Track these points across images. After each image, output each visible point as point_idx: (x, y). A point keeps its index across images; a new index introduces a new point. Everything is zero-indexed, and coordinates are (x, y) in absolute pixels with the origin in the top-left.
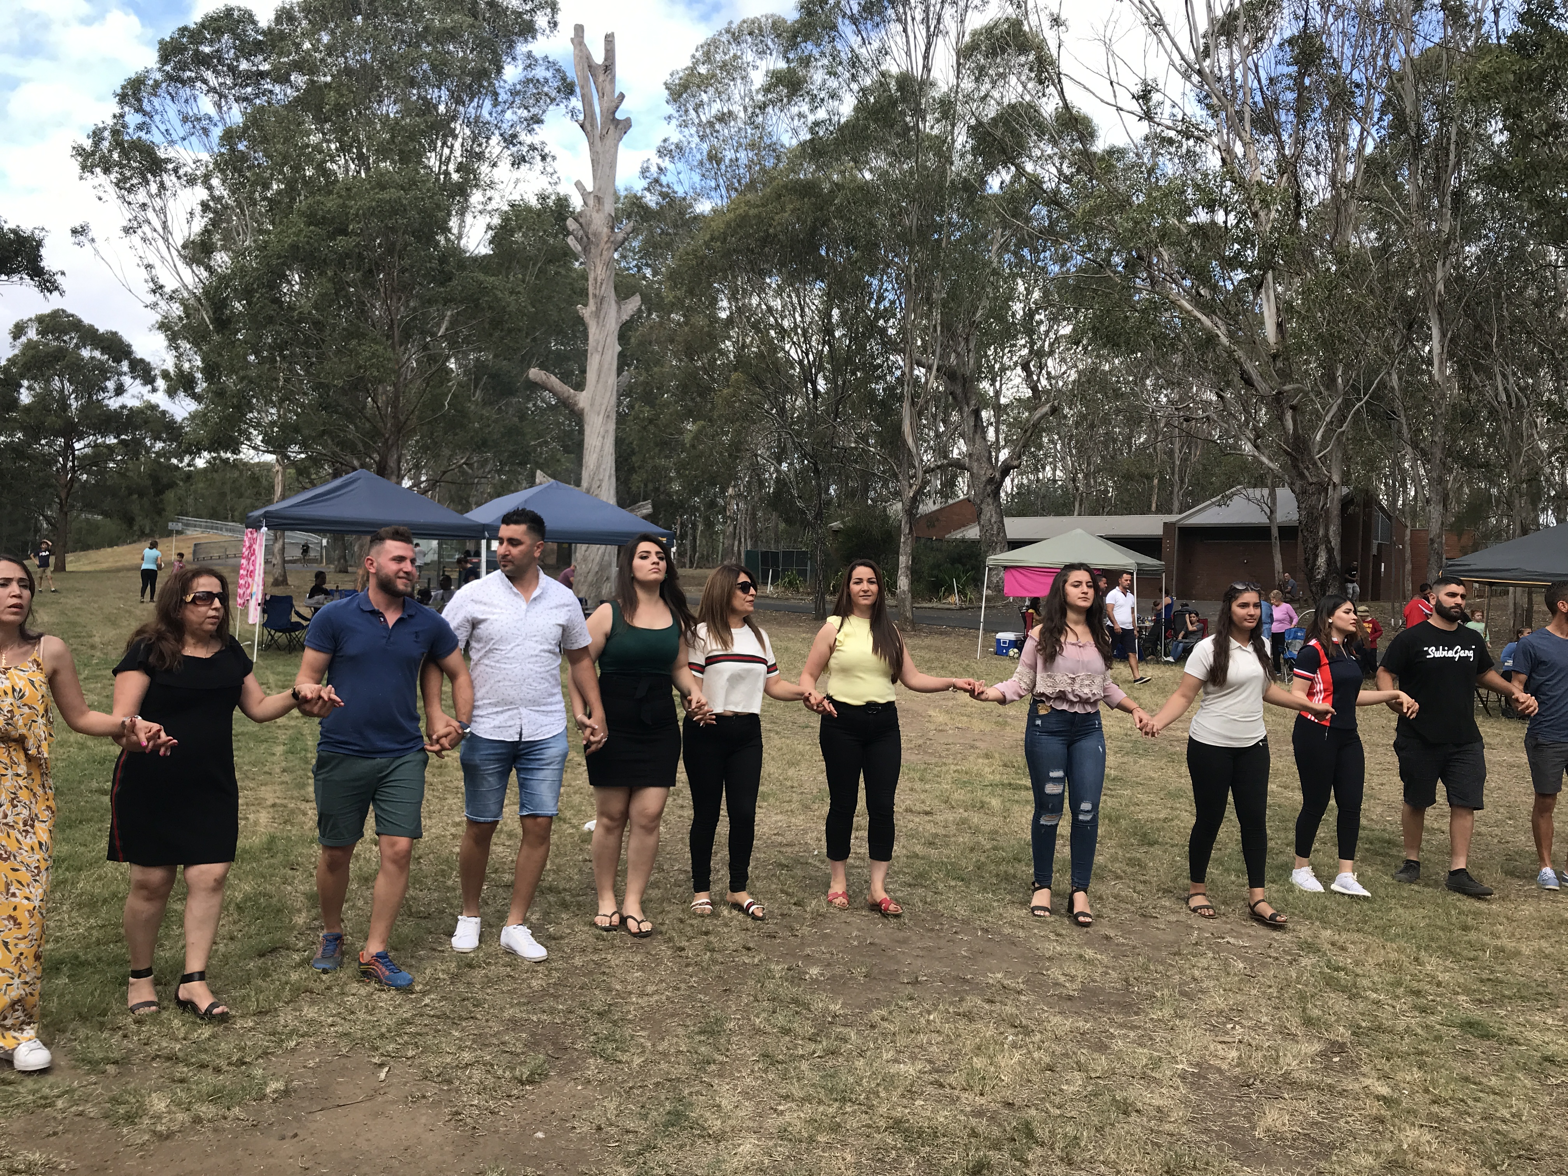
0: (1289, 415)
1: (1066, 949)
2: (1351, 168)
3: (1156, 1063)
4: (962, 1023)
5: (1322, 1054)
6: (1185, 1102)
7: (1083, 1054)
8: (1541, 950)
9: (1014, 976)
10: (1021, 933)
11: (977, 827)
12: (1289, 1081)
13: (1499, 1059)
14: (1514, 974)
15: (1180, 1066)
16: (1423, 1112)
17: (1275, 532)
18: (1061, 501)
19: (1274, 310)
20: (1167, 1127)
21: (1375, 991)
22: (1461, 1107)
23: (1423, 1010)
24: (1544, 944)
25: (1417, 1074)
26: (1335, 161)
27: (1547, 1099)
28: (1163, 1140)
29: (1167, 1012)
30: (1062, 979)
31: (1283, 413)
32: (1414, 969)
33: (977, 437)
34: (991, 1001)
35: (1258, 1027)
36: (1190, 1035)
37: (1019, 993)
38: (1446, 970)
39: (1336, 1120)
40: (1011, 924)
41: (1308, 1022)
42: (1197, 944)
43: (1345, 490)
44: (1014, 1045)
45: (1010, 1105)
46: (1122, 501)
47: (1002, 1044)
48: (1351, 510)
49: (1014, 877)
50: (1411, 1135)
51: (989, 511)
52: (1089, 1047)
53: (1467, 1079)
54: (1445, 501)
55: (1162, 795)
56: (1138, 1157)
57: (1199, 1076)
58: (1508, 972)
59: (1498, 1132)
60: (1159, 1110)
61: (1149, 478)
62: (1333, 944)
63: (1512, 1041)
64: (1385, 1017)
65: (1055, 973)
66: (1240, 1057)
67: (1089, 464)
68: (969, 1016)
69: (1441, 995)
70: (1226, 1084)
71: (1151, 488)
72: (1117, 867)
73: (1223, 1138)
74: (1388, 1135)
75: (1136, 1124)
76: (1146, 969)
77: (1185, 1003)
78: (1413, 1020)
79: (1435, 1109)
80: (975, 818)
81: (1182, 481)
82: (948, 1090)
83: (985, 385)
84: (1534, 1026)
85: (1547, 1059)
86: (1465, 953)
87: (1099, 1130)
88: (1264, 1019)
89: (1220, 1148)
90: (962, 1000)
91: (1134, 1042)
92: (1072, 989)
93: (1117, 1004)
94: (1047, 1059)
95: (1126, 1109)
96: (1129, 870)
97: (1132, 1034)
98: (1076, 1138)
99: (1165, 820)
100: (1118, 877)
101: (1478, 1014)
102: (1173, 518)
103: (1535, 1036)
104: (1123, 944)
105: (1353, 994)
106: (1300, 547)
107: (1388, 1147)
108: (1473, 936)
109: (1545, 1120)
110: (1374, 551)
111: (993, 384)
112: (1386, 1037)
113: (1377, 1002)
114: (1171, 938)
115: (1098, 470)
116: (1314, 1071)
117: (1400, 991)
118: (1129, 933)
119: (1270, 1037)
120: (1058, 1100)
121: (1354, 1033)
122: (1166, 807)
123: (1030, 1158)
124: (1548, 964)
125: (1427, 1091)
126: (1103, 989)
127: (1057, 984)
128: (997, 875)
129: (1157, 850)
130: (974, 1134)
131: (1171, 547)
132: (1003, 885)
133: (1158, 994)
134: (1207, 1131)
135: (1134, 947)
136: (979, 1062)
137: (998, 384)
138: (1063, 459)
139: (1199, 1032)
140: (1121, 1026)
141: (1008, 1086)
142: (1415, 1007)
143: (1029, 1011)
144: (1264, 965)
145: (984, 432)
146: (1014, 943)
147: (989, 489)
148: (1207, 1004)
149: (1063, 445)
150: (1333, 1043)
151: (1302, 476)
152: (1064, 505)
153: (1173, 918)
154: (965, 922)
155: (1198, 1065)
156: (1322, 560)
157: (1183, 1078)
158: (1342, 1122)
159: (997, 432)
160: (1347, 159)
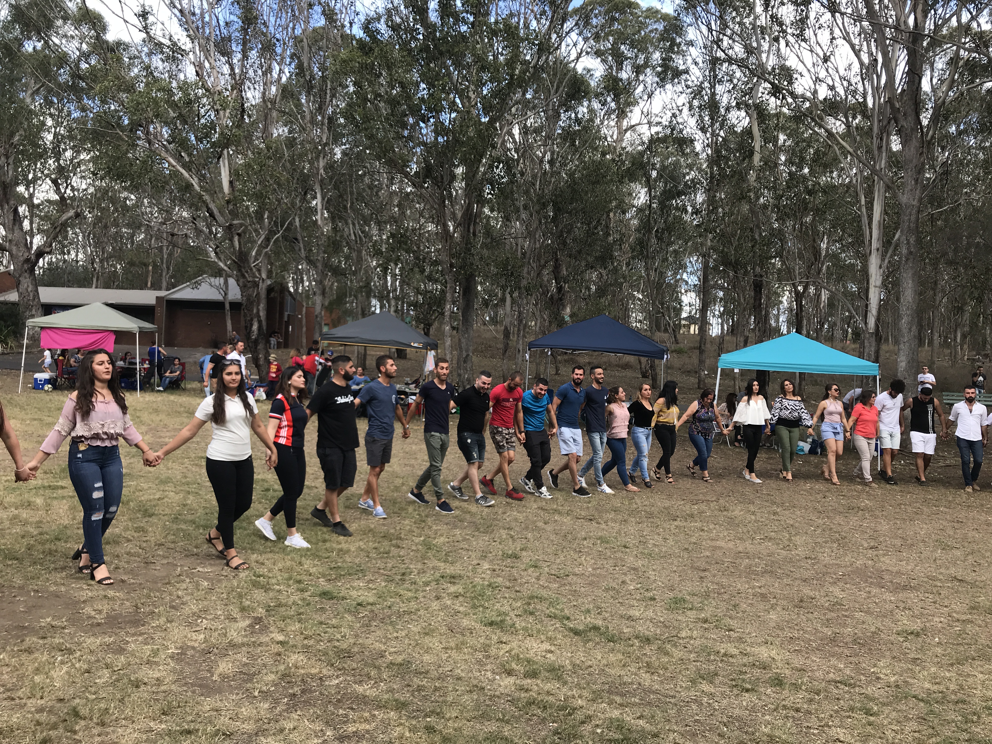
0: (236, 238)
1: (95, 593)
2: (274, 89)
3: (155, 653)
4: (24, 657)
5: (251, 626)
6: (174, 671)
7: (109, 659)
8: (359, 547)
9: (60, 618)
10: (63, 589)
11: (26, 519)
12: (233, 645)
13: (336, 609)
14: (346, 562)
15: (170, 651)
16: (300, 645)
17: (227, 306)
18: (82, 276)
19: (228, 173)
20: (163, 688)
21: (278, 584)
22: (318, 638)
23: (302, 591)
24: (361, 543)
25: (298, 625)
26: (265, 84)
27: (358, 625)
28: (161, 696)
29: (163, 620)
30: (93, 613)
31: (233, 237)
32: (298, 569)
33: (16, 228)
34: (44, 638)
35: (217, 617)
36: (176, 631)
37: (63, 628)
38: (315, 566)
39: (257, 659)
40: (56, 584)
41: (243, 609)
42: (180, 575)
43: (269, 282)
44: (62, 663)
45: (61, 700)
46: (127, 279)
47: (54, 663)
48: (272, 295)
49: (56, 551)
50: (294, 658)
51: (26, 283)
52: (113, 653)
53: (321, 623)
54: (323, 293)
55: (157, 482)
56: (146, 710)
57: (181, 654)
58: (344, 561)
59: (335, 647)
60: (158, 679)
61: (146, 265)
62: (257, 562)
63: (344, 598)
64: (282, 598)
65: (88, 610)
66: (205, 638)
67: (103, 253)
68: (29, 651)
69: (311, 580)
70: (197, 655)
71: (148, 272)
72: (128, 534)
73: (195, 686)
74: (282, 661)
75: (144, 692)
76: (149, 597)
77: (173, 612)
78: (296, 597)
79: (306, 642)
80: (24, 514)
81: (168, 268)
82: (17, 701)
83: (21, 189)
84: (354, 588)
85: (359, 604)
86: (324, 555)
87: (121, 701)
88: (219, 613)
89: (194, 692)
90: (22, 641)
91: (142, 642)
92: (100, 618)
93: (130, 622)
94: (86, 666)
95: (137, 685)
96: (136, 535)
97: (140, 638)
98: (106, 709)
99: (159, 499)
100: (129, 540)
101: (328, 587)
102: (162, 293)
103: (354, 593)
104: (133, 583)
105: (266, 588)
106: (242, 319)
107: (282, 667)
108: (328, 545)
109: (357, 636)
110: (286, 319)
111: (27, 189)
112: (283, 609)
113: (279, 591)
114: (164, 574)
115: (110, 256)
116: (246, 636)
117: (291, 582)
118: (137, 575)
119: (222, 622)
120: (93, 690)
121: (267, 611)
122: (159, 490)
123: (77, 728)
124: (362, 554)
125: (302, 633)
126: (121, 614)
127: (90, 617)
128: (44, 552)
129: (154, 520)
130: (38, 723)
131: (161, 313)
132: (48, 558)
133: (157, 611)
134: (186, 684)
135: (141, 584)
136: (37, 679)
137: (31, 190)
138: (84, 247)
139: (182, 628)
140: (133, 635)
141: (59, 689)
142: (298, 590)
143: (71, 639)
144: (220, 581)
145: (21, 223)
146: (58, 596)
147: (26, 266)
148: (187, 610)
149: (84, 237)
150: (256, 618)
151: (243, 276)
152: (85, 279)
153: (165, 561)
154: (21, 588)
155: (181, 648)
156: (255, 327)
157: (172, 657)
158: (259, 660)
159: (31, 223)
160: (271, 83)
